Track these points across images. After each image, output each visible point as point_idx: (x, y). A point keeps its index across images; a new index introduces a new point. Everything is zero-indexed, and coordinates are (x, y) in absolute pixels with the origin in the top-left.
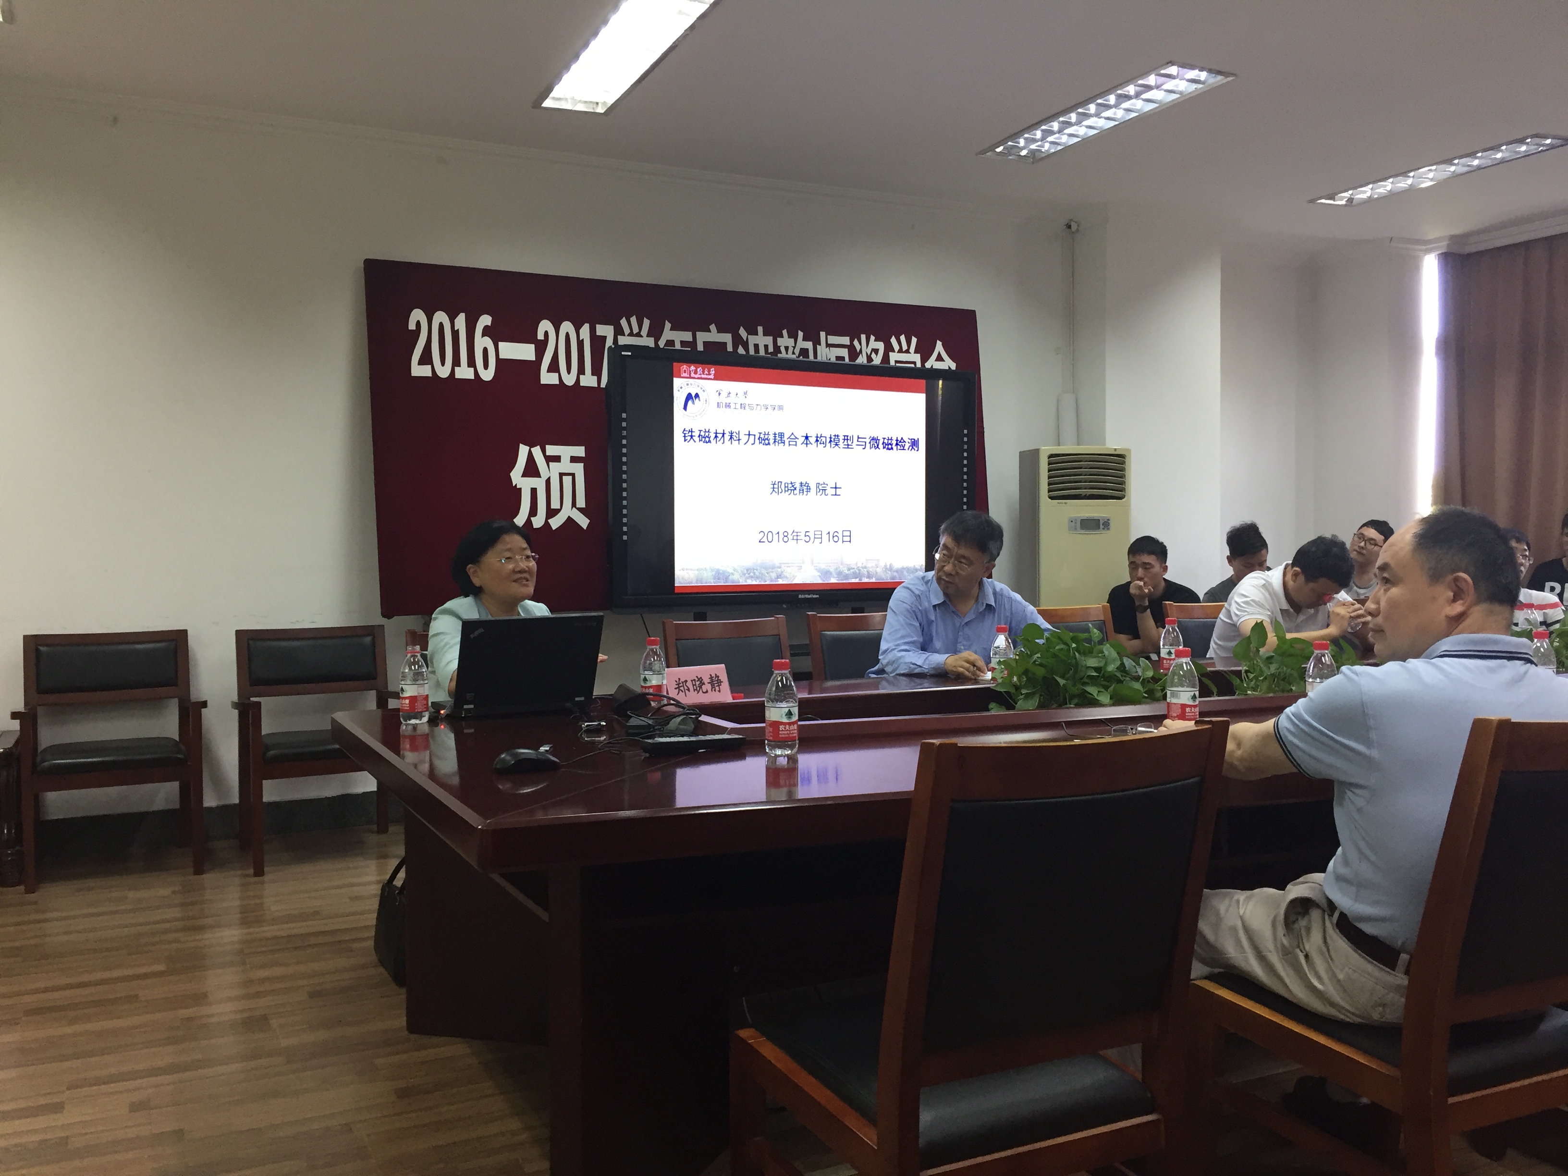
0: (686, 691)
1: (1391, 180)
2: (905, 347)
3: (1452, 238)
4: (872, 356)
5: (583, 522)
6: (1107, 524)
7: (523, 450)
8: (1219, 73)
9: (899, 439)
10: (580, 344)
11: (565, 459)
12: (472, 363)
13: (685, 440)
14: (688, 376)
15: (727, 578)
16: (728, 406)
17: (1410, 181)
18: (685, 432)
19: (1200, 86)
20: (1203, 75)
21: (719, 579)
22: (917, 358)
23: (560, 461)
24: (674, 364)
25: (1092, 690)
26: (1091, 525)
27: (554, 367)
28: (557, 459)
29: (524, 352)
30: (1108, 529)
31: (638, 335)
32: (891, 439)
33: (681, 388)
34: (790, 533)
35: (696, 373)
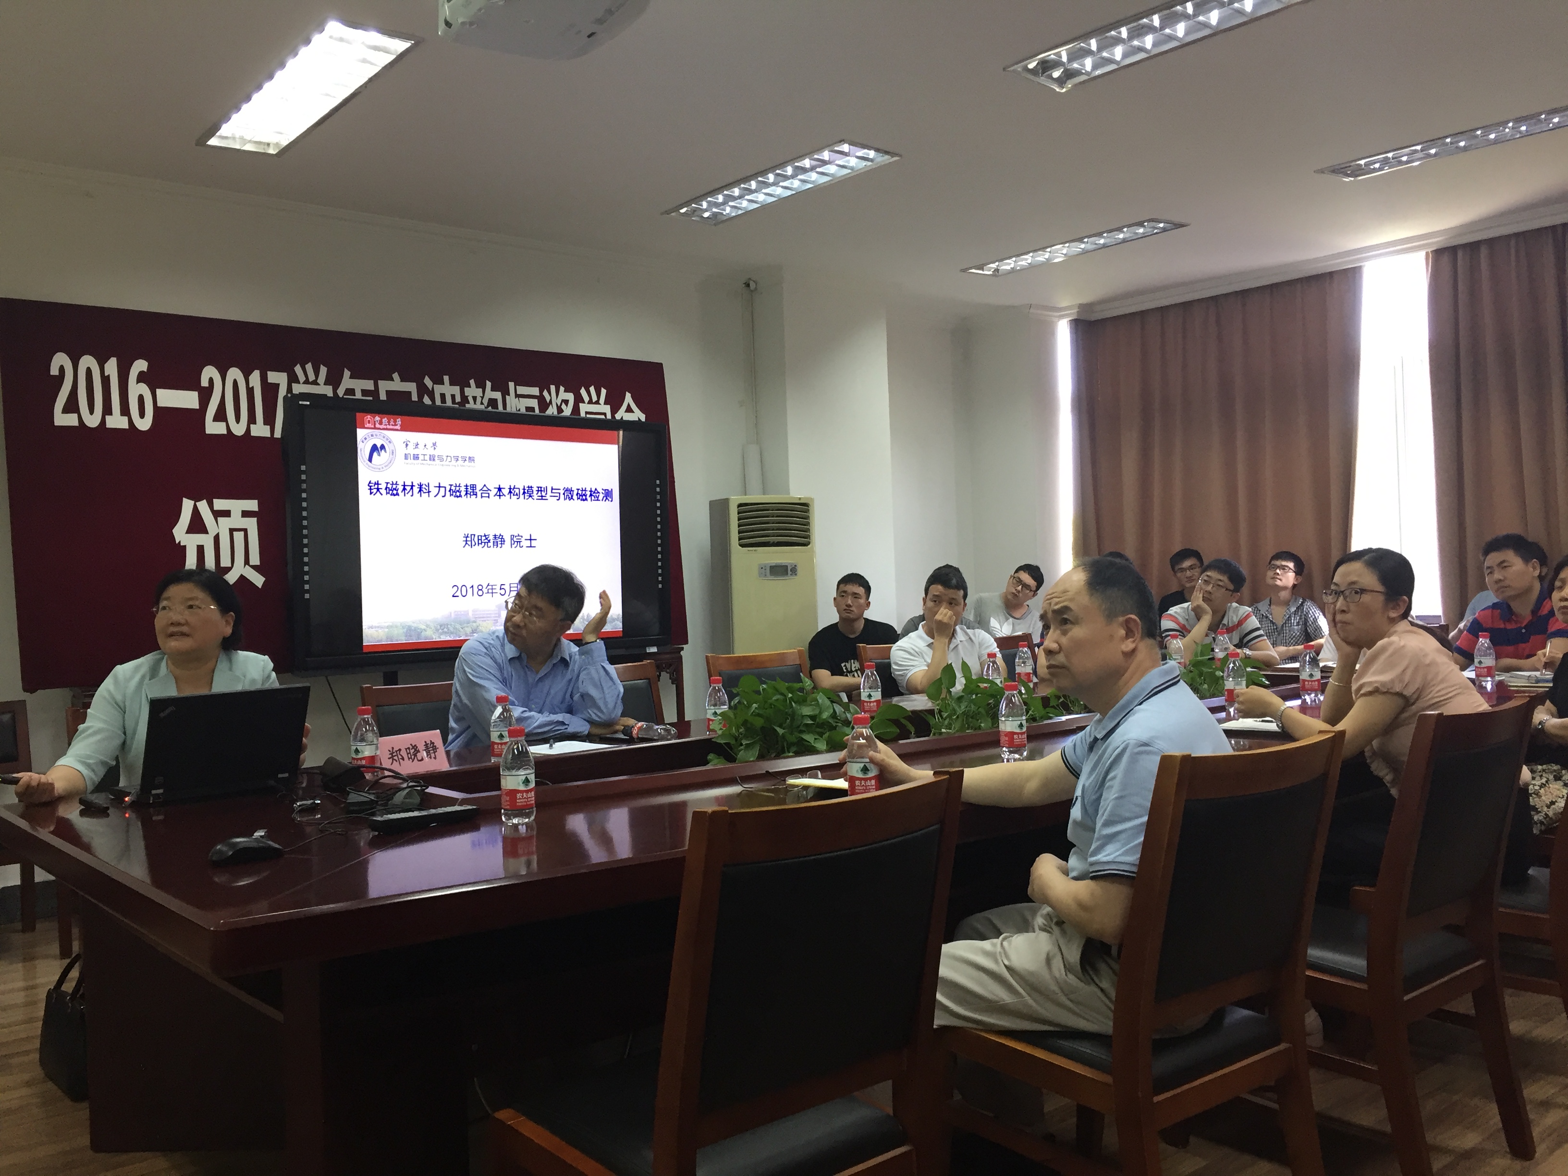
0: (401, 760)
1: (1031, 254)
2: (595, 399)
3: (1081, 306)
4: (562, 407)
5: (258, 580)
6: (794, 570)
7: (187, 505)
8: (887, 153)
9: (593, 490)
10: (250, 391)
11: (236, 514)
12: (125, 411)
13: (371, 493)
14: (373, 426)
15: (419, 635)
16: (416, 457)
17: (1047, 255)
18: (370, 485)
19: (869, 163)
20: (872, 154)
21: (411, 636)
22: (607, 409)
23: (229, 516)
24: (357, 414)
25: (809, 738)
26: (780, 571)
27: (221, 415)
28: (227, 514)
29: (188, 400)
30: (796, 575)
31: (315, 383)
32: (585, 490)
33: (365, 439)
34: (485, 586)
35: (381, 423)
